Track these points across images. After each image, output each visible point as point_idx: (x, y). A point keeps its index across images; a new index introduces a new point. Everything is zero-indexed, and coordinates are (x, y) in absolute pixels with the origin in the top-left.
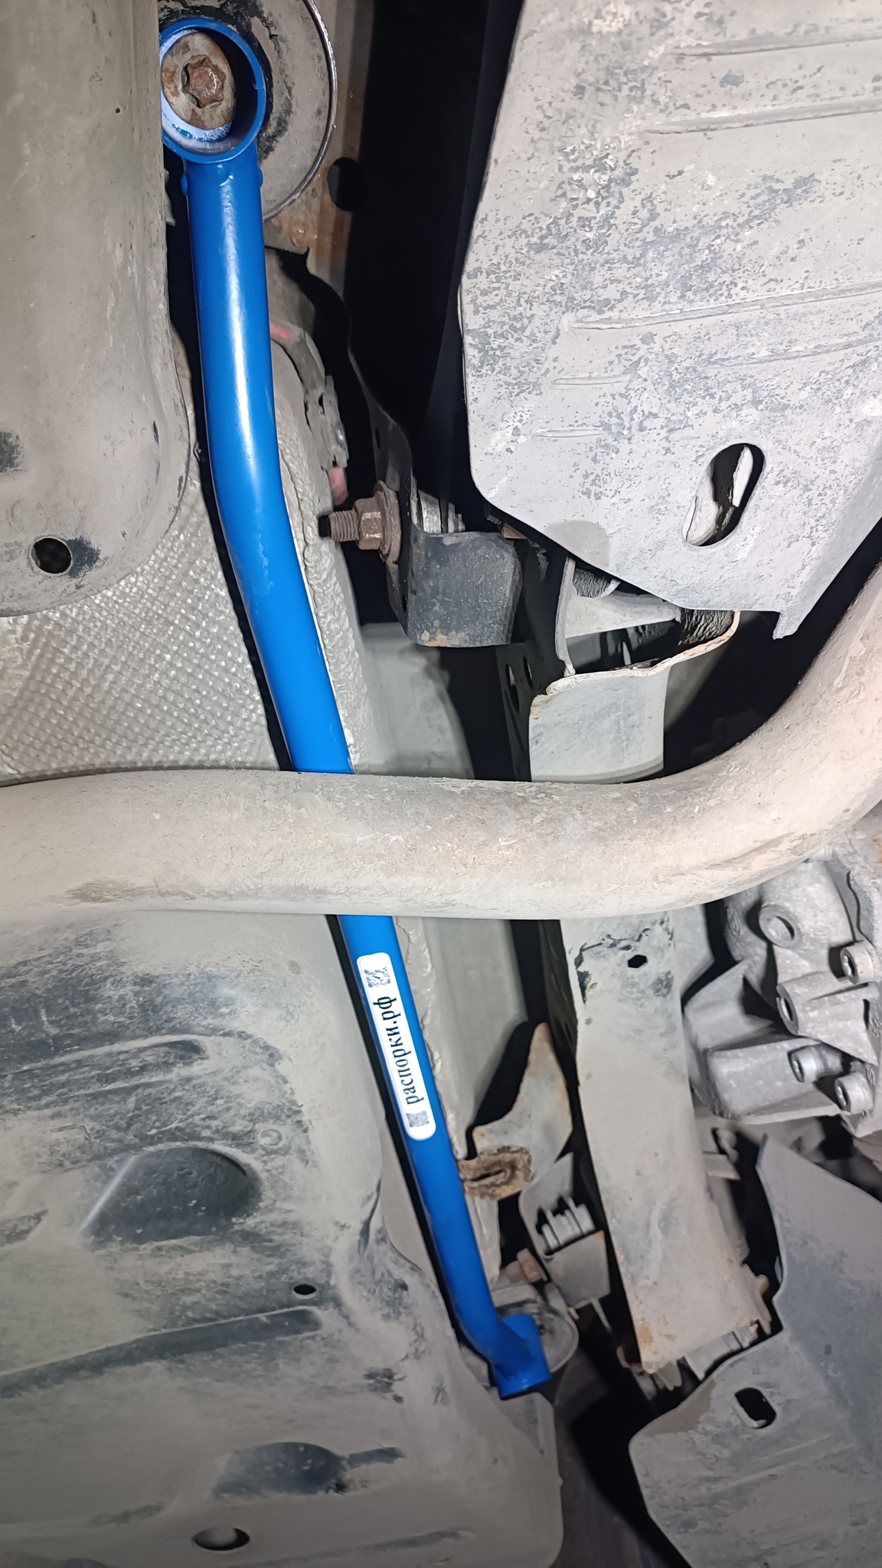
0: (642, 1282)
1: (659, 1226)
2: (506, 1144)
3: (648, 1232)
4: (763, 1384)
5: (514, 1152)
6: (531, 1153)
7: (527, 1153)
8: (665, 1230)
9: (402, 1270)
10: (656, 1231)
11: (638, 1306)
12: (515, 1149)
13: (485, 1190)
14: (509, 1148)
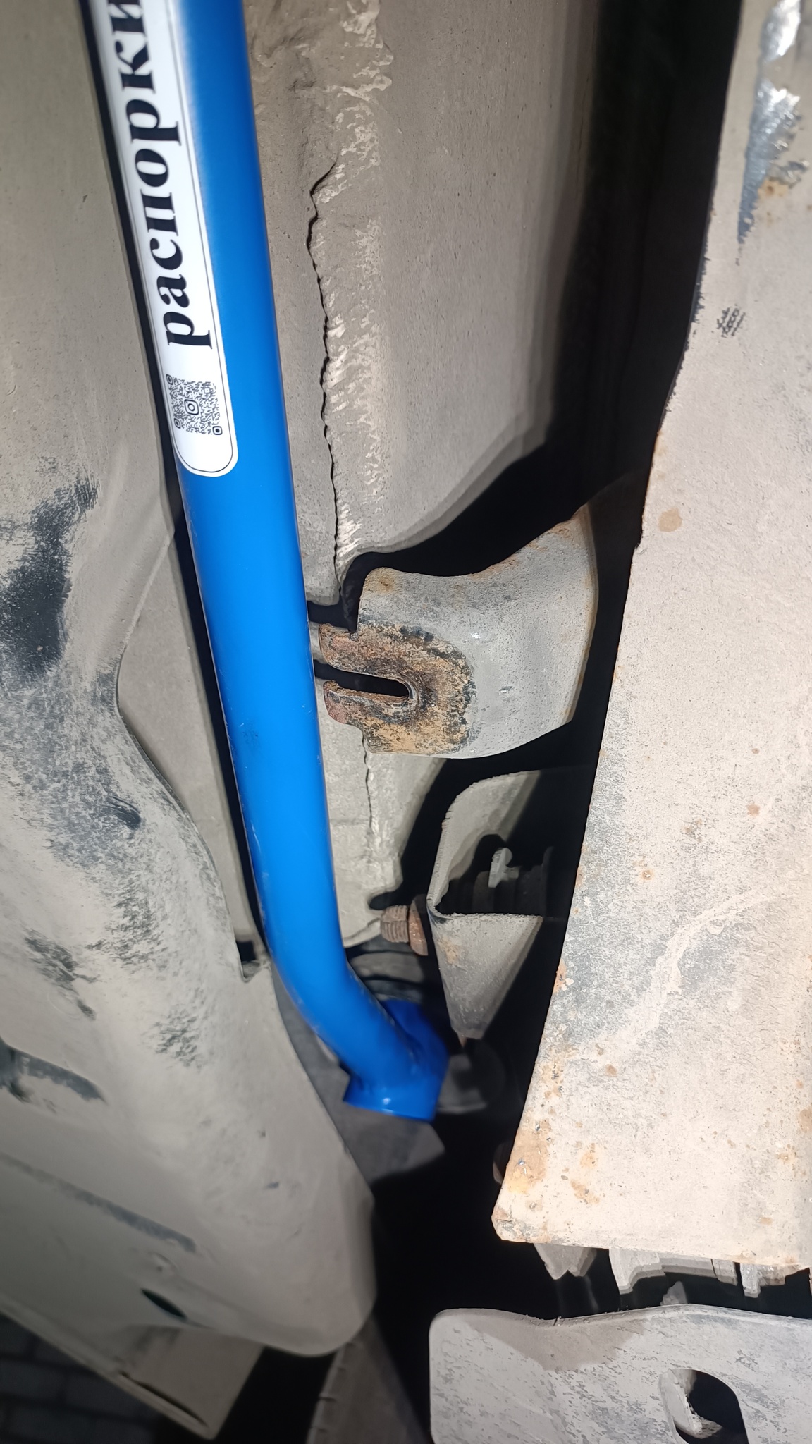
0: (583, 1052)
1: (681, 966)
2: (426, 625)
3: (651, 962)
4: (749, 1389)
5: (436, 652)
6: (476, 679)
7: (466, 670)
8: (692, 979)
9: (143, 789)
10: (670, 967)
11: (548, 1095)
12: (442, 649)
13: (359, 715)
14: (429, 637)
